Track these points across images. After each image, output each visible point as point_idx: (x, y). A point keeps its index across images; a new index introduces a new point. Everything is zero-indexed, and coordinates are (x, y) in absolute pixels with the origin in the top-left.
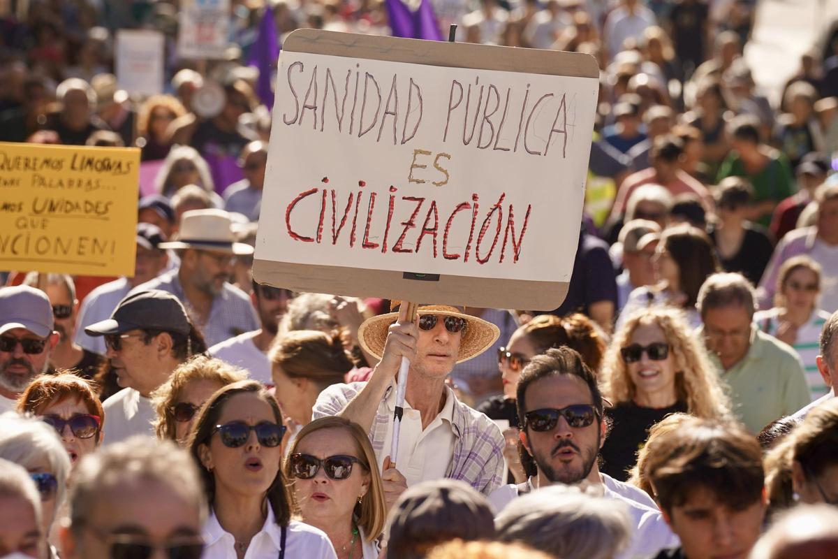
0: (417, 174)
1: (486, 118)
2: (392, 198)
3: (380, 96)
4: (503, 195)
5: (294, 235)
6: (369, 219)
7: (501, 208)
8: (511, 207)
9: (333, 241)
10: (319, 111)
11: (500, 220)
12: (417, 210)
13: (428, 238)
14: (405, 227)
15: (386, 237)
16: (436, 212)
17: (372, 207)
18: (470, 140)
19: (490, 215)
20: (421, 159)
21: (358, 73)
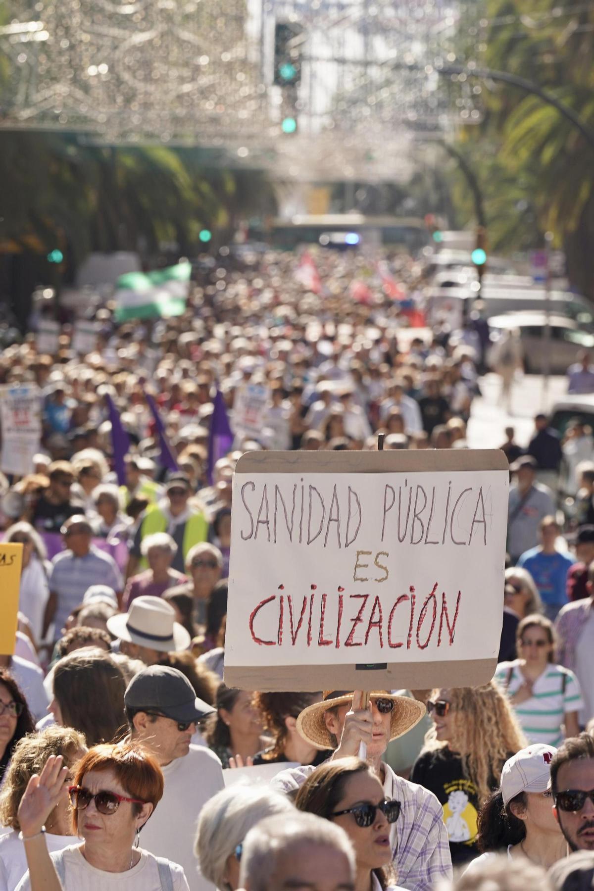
0: (361, 572)
1: (416, 516)
2: (341, 597)
3: (323, 506)
4: (436, 585)
5: (258, 640)
6: (322, 619)
7: (435, 597)
8: (444, 594)
9: (292, 643)
10: (271, 525)
11: (435, 608)
12: (363, 606)
13: (375, 630)
14: (354, 622)
15: (338, 633)
16: (380, 606)
17: (324, 607)
18: (404, 537)
19: (426, 604)
20: (363, 559)
21: (302, 487)
